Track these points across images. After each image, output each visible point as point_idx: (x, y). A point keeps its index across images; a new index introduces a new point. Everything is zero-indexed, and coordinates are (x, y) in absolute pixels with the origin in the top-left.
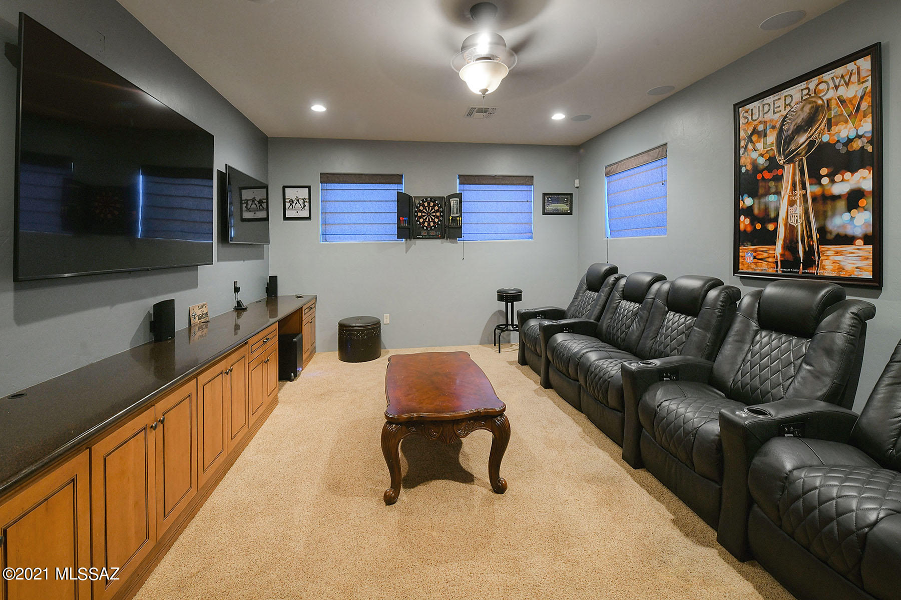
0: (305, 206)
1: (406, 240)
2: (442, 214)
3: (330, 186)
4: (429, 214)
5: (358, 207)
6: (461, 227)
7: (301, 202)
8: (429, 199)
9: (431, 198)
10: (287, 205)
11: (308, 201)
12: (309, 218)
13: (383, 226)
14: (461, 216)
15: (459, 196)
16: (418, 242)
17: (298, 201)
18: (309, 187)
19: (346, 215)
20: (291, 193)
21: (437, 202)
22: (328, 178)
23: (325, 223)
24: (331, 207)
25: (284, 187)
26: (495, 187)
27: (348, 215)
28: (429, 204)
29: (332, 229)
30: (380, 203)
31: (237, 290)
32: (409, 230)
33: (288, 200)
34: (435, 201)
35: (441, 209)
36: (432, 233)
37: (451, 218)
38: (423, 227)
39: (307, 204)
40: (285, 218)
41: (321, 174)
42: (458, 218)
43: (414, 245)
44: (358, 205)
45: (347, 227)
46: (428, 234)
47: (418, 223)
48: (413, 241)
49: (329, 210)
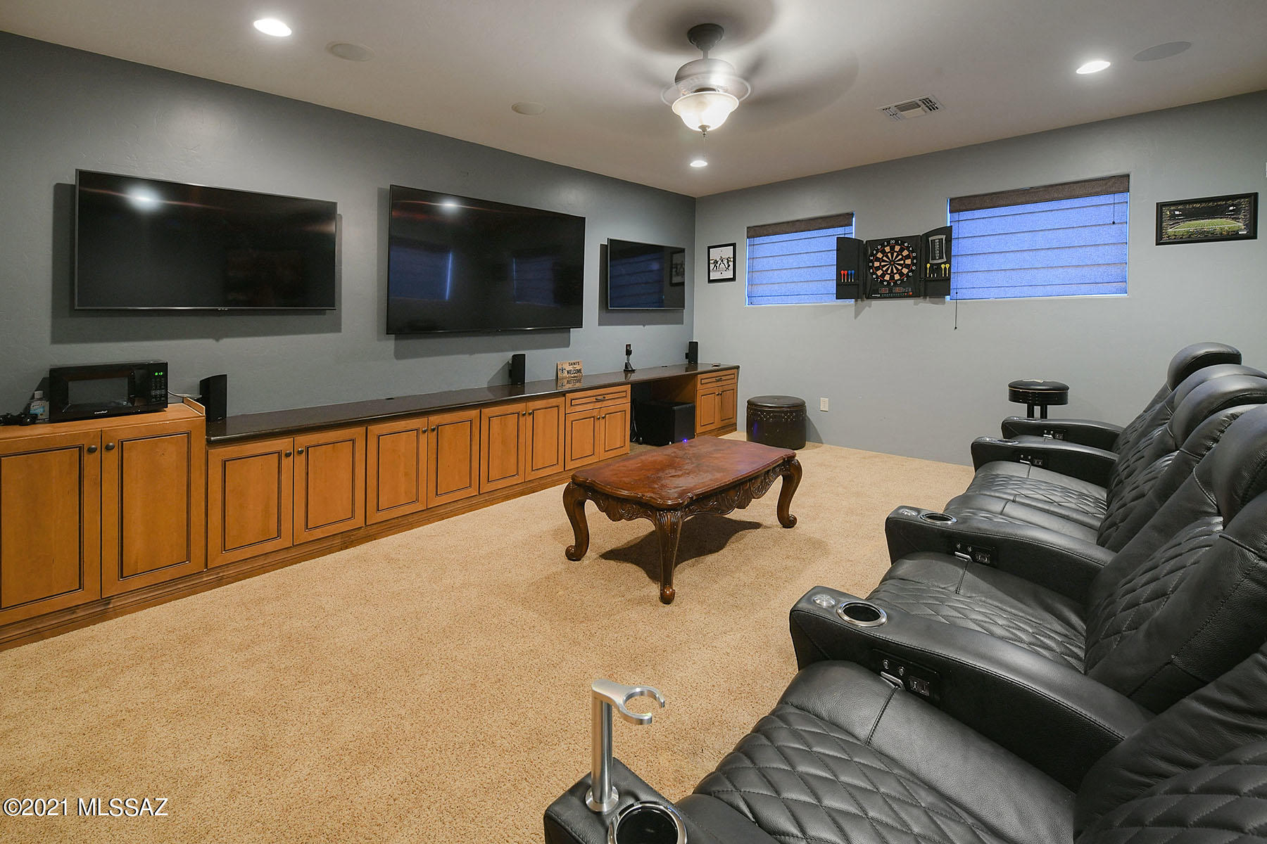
0: (729, 266)
1: (856, 301)
2: (915, 261)
3: (758, 240)
4: (892, 263)
5: (790, 262)
6: (949, 279)
7: (725, 262)
8: (893, 242)
9: (897, 240)
10: (712, 266)
11: (732, 260)
12: (733, 279)
13: (823, 283)
14: (949, 261)
15: (947, 231)
16: (875, 303)
17: (722, 261)
18: (734, 245)
19: (776, 272)
20: (715, 254)
21: (906, 244)
22: (755, 232)
23: (751, 283)
24: (759, 264)
25: (709, 248)
26: (1030, 207)
27: (778, 272)
28: (892, 248)
29: (759, 290)
30: (819, 254)
31: (629, 353)
32: (858, 287)
33: (713, 262)
34: (903, 243)
35: (914, 254)
36: (897, 290)
37: (928, 265)
38: (882, 282)
39: (731, 264)
40: (710, 281)
41: (748, 228)
42: (943, 266)
43: (867, 308)
44: (790, 259)
45: (776, 287)
46: (890, 291)
47: (874, 276)
48: (867, 302)
49: (757, 268)
